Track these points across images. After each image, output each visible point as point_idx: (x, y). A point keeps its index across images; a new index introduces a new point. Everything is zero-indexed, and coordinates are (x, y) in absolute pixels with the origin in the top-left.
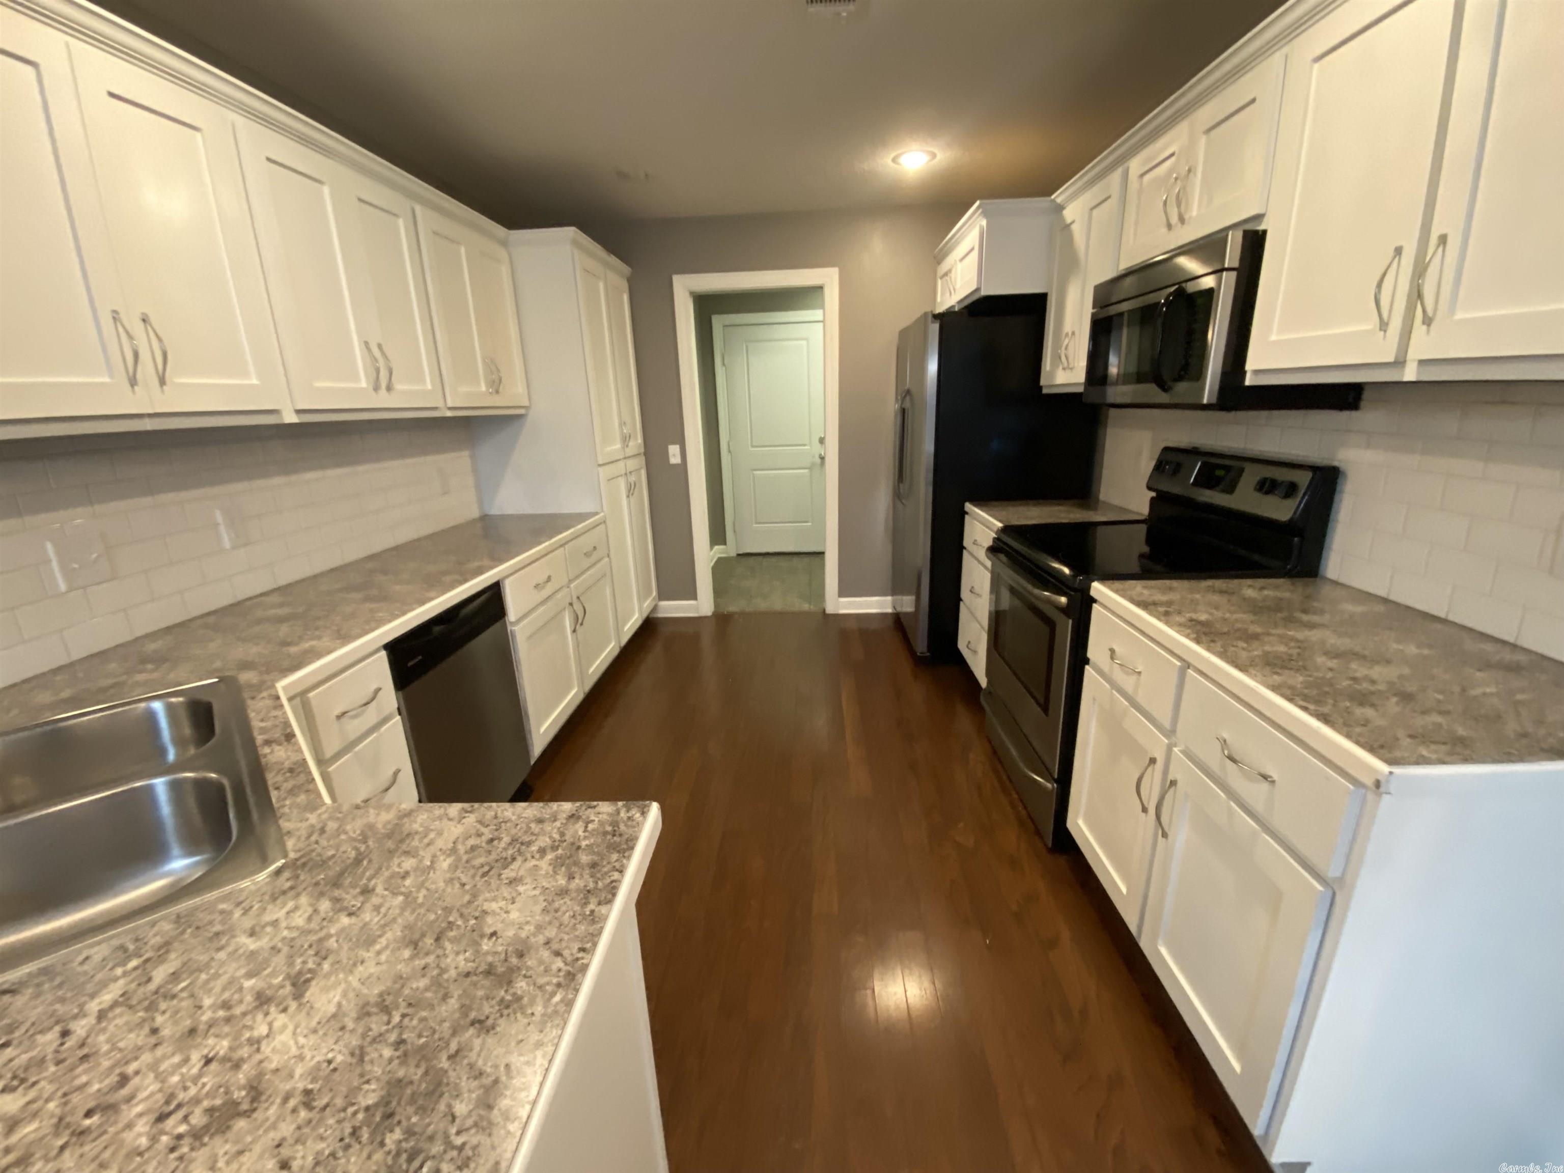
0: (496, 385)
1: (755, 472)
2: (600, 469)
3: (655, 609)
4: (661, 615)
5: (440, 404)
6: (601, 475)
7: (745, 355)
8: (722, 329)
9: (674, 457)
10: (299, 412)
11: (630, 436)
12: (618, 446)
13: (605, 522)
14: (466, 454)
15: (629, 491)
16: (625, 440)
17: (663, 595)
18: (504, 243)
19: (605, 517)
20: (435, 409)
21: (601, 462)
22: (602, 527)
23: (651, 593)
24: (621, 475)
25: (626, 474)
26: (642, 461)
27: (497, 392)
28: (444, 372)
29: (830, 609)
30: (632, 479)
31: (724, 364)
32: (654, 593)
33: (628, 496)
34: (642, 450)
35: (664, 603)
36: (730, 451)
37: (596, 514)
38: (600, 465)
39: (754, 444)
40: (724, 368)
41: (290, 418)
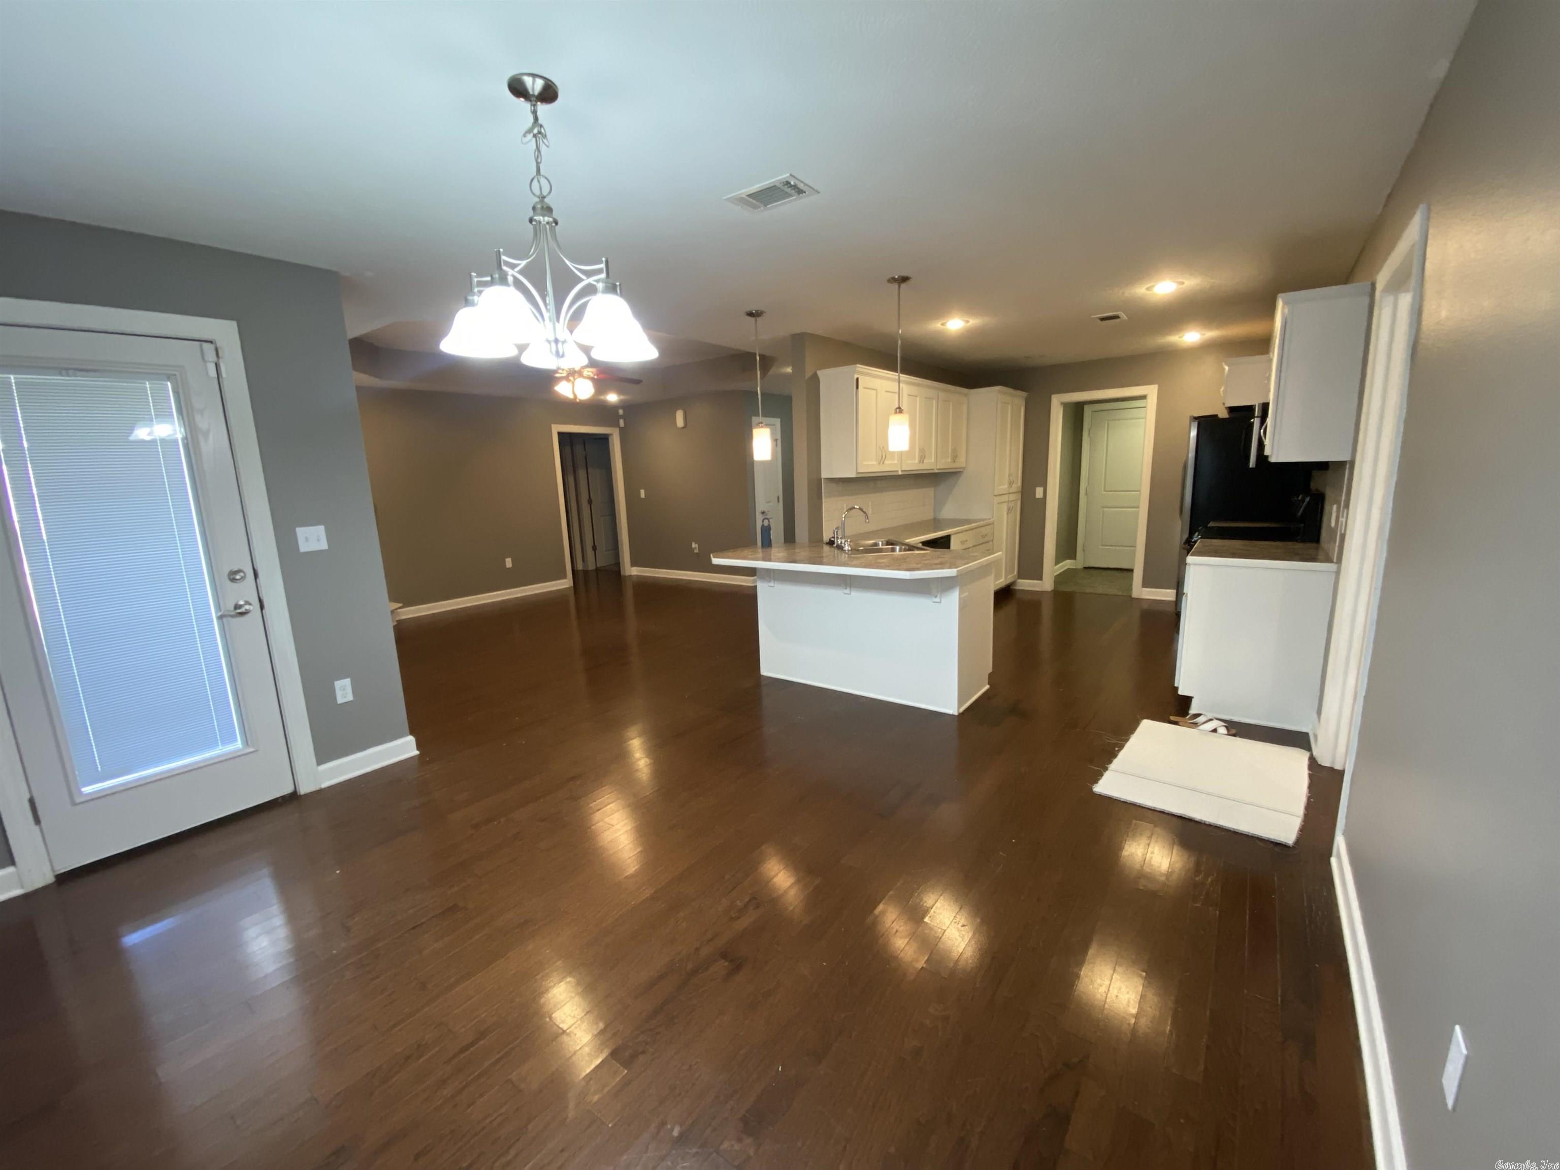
0: (955, 458)
1: (1105, 509)
2: (995, 498)
3: (1013, 583)
4: (1018, 587)
5: (935, 468)
6: (995, 501)
7: (1106, 432)
8: (1090, 413)
9: (1039, 492)
10: (902, 471)
11: (1014, 482)
12: (1006, 486)
13: (993, 524)
14: (933, 489)
15: (1009, 510)
16: (1011, 484)
17: (1021, 575)
18: (966, 395)
19: (994, 521)
20: (933, 469)
21: (995, 494)
22: (992, 525)
23: (1013, 573)
24: (1005, 502)
25: (1008, 501)
26: (1019, 496)
27: (954, 462)
28: (938, 454)
29: (1135, 594)
30: (1011, 504)
31: (1089, 434)
32: (1016, 573)
33: (1007, 514)
34: (1020, 490)
35: (1020, 581)
36: (1086, 494)
37: (990, 519)
38: (996, 496)
39: (1107, 489)
40: (1089, 439)
41: (900, 473)
